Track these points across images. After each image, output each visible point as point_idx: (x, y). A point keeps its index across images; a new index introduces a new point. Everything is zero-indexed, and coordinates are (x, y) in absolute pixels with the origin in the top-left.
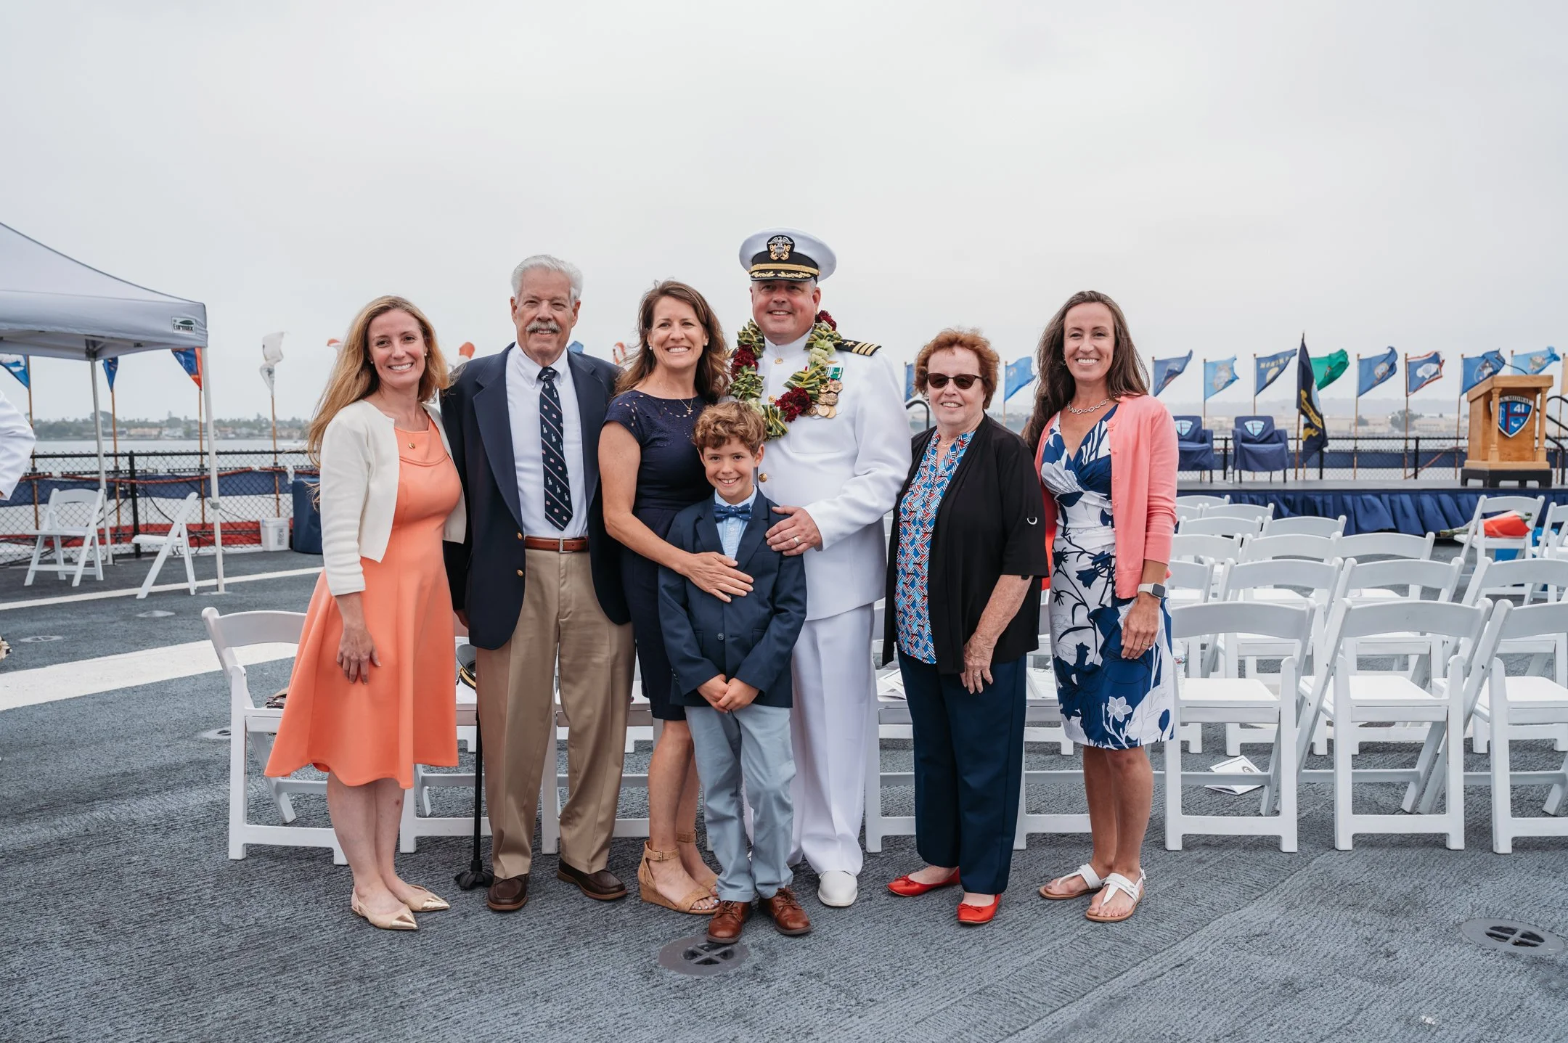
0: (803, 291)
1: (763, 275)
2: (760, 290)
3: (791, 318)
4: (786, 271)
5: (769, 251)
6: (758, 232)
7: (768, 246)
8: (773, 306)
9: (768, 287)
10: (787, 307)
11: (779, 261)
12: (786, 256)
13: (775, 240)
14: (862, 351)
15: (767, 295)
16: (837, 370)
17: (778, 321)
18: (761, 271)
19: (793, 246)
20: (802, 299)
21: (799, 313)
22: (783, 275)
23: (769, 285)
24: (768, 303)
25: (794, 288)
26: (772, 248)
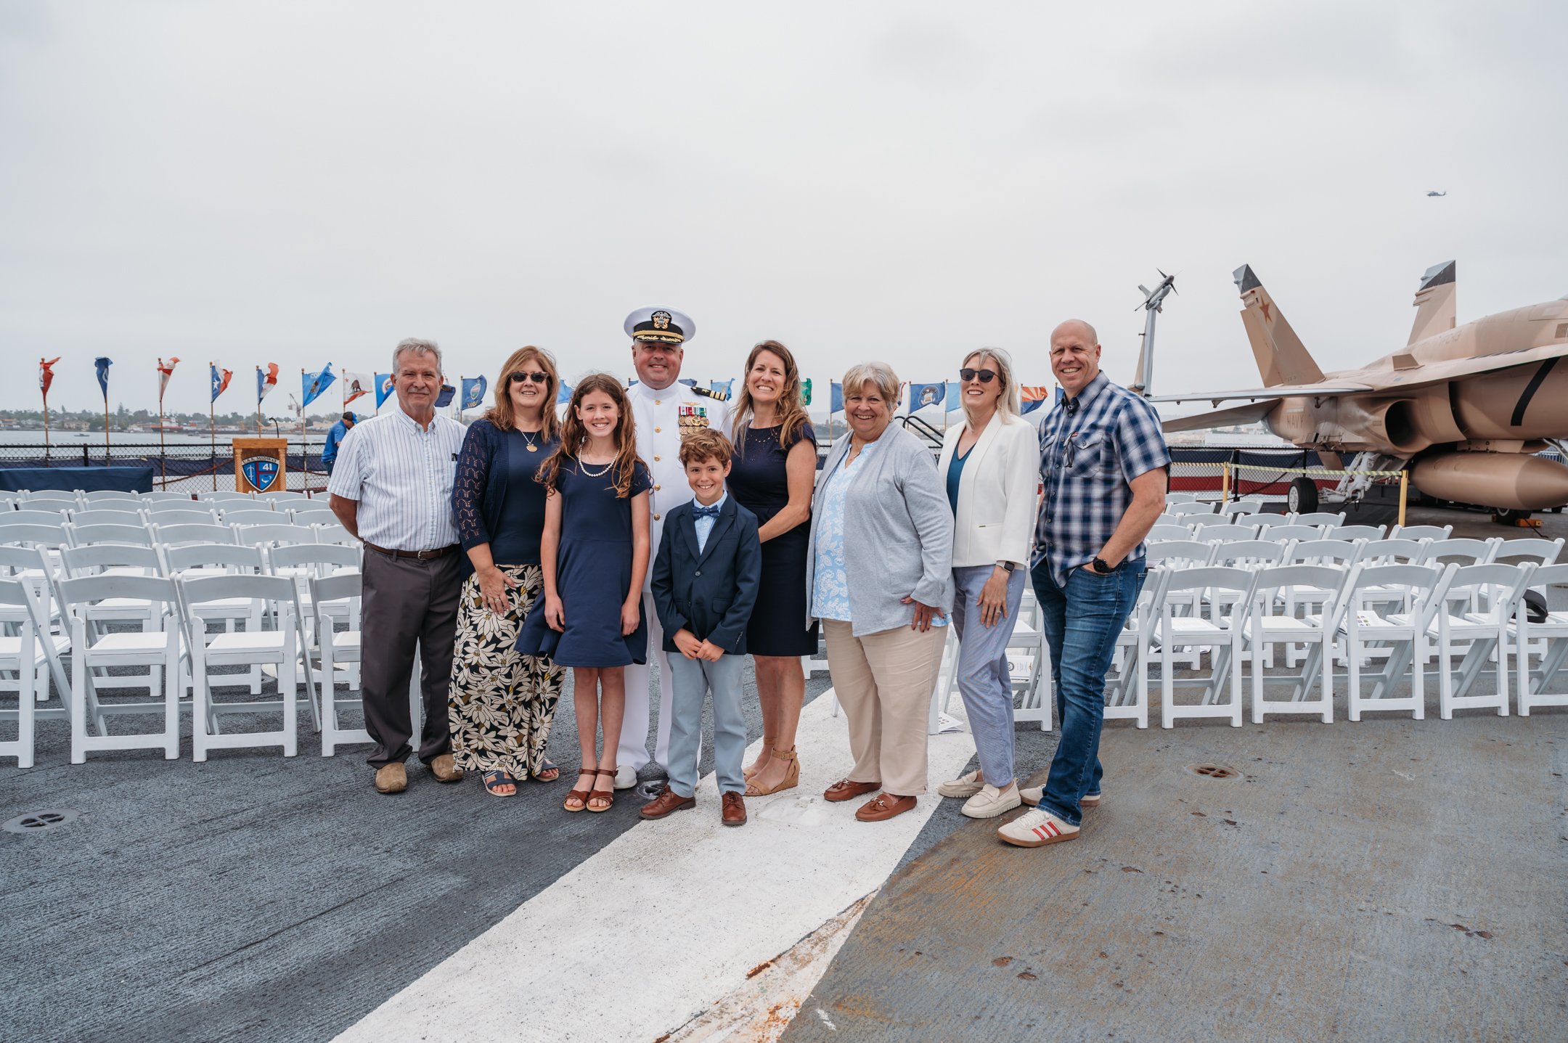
0: (674, 351)
1: (650, 338)
2: (643, 349)
3: (666, 371)
4: (667, 337)
5: (653, 322)
6: (645, 306)
7: (652, 318)
8: (653, 361)
9: (650, 347)
10: (663, 362)
11: (661, 329)
12: (665, 326)
13: (658, 314)
14: (717, 396)
15: (649, 352)
16: (702, 409)
17: (658, 372)
18: (646, 335)
19: (670, 319)
20: (673, 357)
21: (672, 367)
22: (664, 339)
23: (650, 346)
24: (650, 359)
25: (669, 349)
26: (655, 319)
